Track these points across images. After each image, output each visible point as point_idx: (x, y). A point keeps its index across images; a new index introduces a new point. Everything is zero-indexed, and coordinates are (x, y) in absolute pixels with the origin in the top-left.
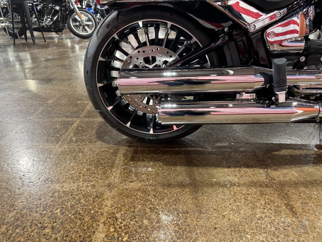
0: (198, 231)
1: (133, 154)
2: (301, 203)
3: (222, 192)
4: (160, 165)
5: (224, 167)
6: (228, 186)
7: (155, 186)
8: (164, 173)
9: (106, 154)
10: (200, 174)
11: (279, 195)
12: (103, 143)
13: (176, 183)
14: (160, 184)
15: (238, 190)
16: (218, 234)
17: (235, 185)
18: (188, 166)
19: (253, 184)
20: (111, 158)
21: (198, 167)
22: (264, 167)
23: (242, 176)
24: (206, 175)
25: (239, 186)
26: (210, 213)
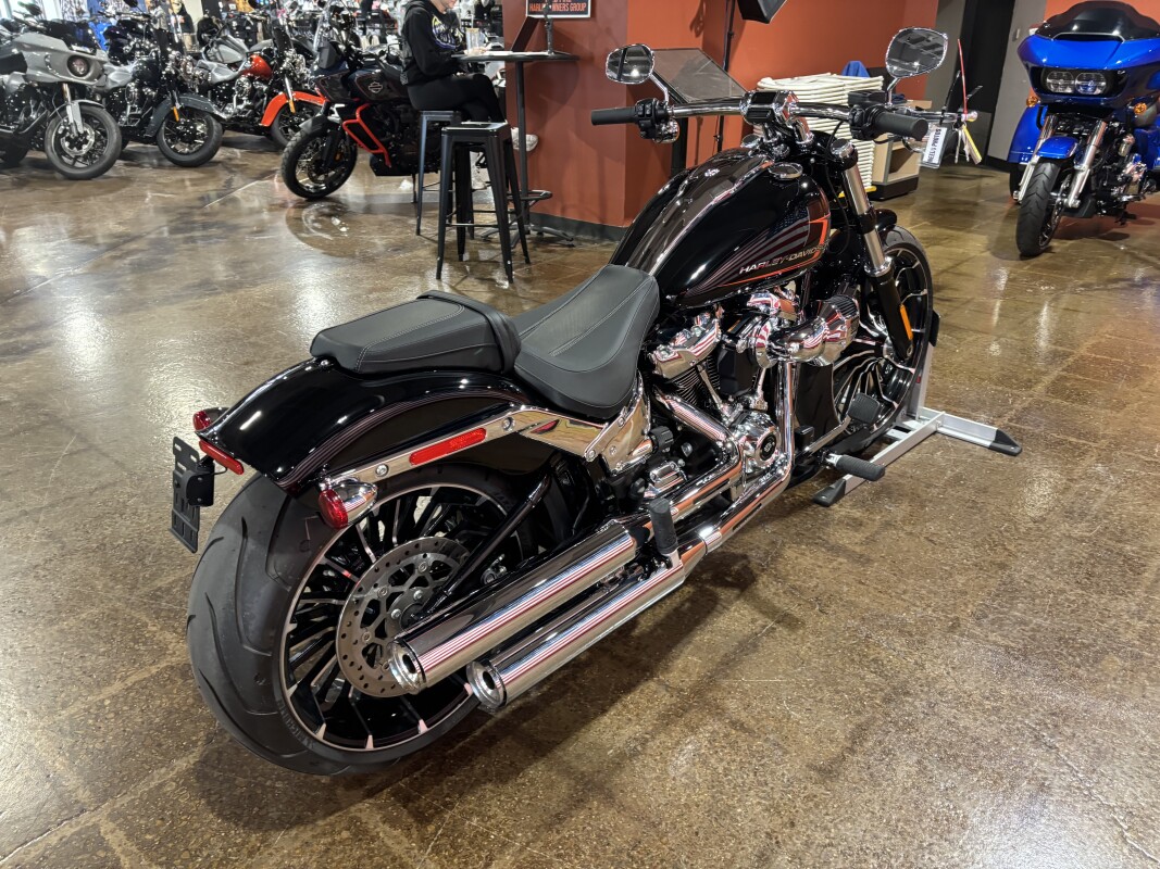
0: (684, 857)
1: (405, 807)
2: (745, 709)
3: (644, 766)
4: (492, 791)
5: (596, 715)
6: (639, 748)
7: (536, 838)
8: (520, 801)
9: (344, 851)
10: (578, 757)
11: (710, 713)
12: (294, 832)
13: (563, 806)
14: (542, 829)
15: (658, 747)
16: (707, 839)
17: (647, 740)
18: (543, 756)
19: (667, 719)
20: (372, 850)
21: (562, 746)
22: (648, 674)
23: (637, 715)
24: (591, 754)
25: (653, 738)
26: (667, 815)
